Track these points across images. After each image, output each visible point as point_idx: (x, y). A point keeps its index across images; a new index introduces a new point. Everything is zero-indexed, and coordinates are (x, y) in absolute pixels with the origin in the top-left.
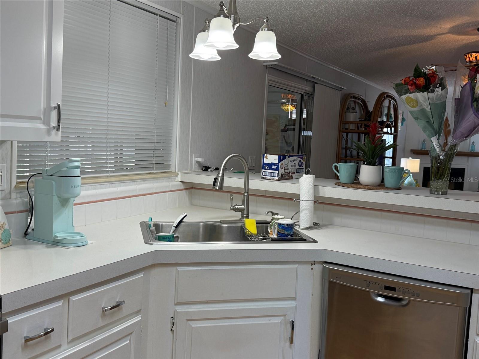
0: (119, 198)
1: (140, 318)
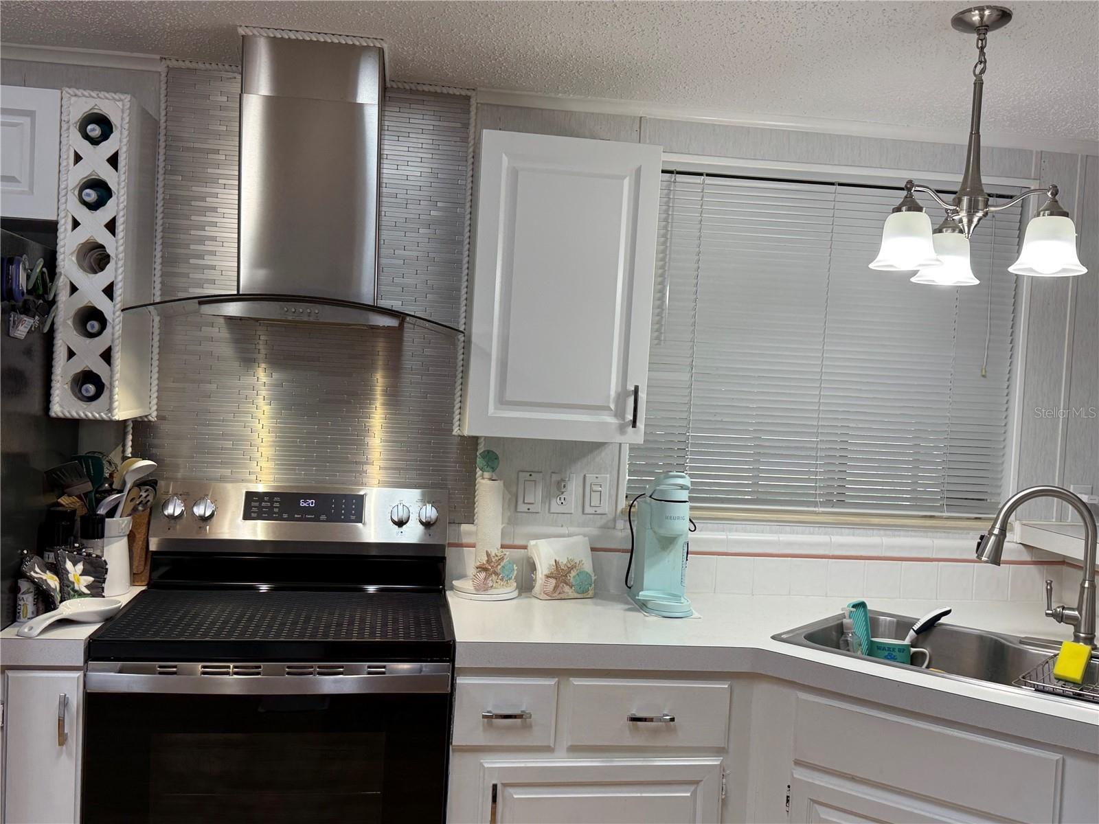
0: (832, 556)
1: (718, 763)
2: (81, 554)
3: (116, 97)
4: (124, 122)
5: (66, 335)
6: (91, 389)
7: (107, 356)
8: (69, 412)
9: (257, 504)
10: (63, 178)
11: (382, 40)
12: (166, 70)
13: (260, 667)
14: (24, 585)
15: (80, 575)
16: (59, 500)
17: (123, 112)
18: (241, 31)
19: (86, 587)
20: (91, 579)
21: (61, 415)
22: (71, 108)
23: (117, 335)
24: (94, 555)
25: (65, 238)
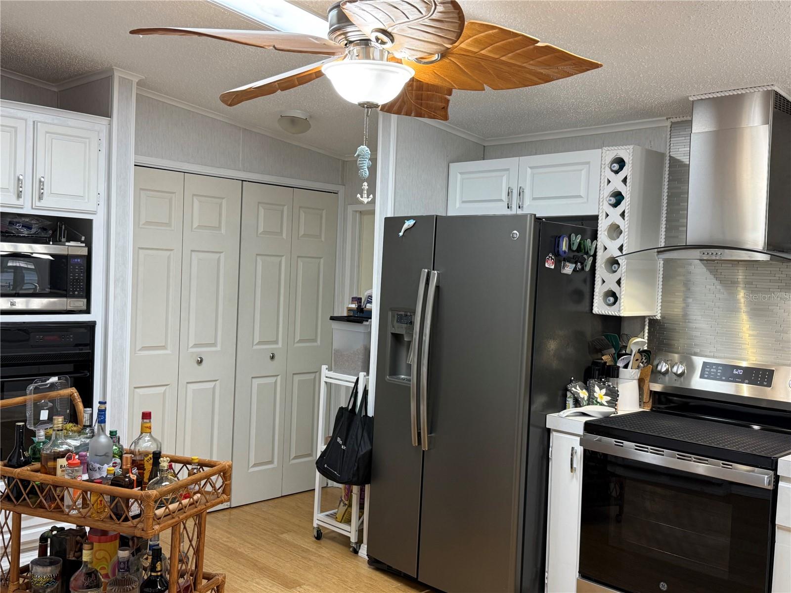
2: (605, 385)
3: (626, 147)
4: (630, 160)
5: (601, 271)
6: (612, 299)
7: (619, 282)
8: (601, 311)
9: (708, 370)
10: (602, 193)
11: (772, 85)
12: (671, 124)
13: (663, 452)
14: (569, 394)
15: (604, 395)
16: (603, 357)
17: (629, 155)
18: (691, 99)
19: (606, 402)
20: (609, 398)
21: (598, 313)
22: (607, 157)
23: (623, 271)
24: (612, 386)
25: (602, 223)
